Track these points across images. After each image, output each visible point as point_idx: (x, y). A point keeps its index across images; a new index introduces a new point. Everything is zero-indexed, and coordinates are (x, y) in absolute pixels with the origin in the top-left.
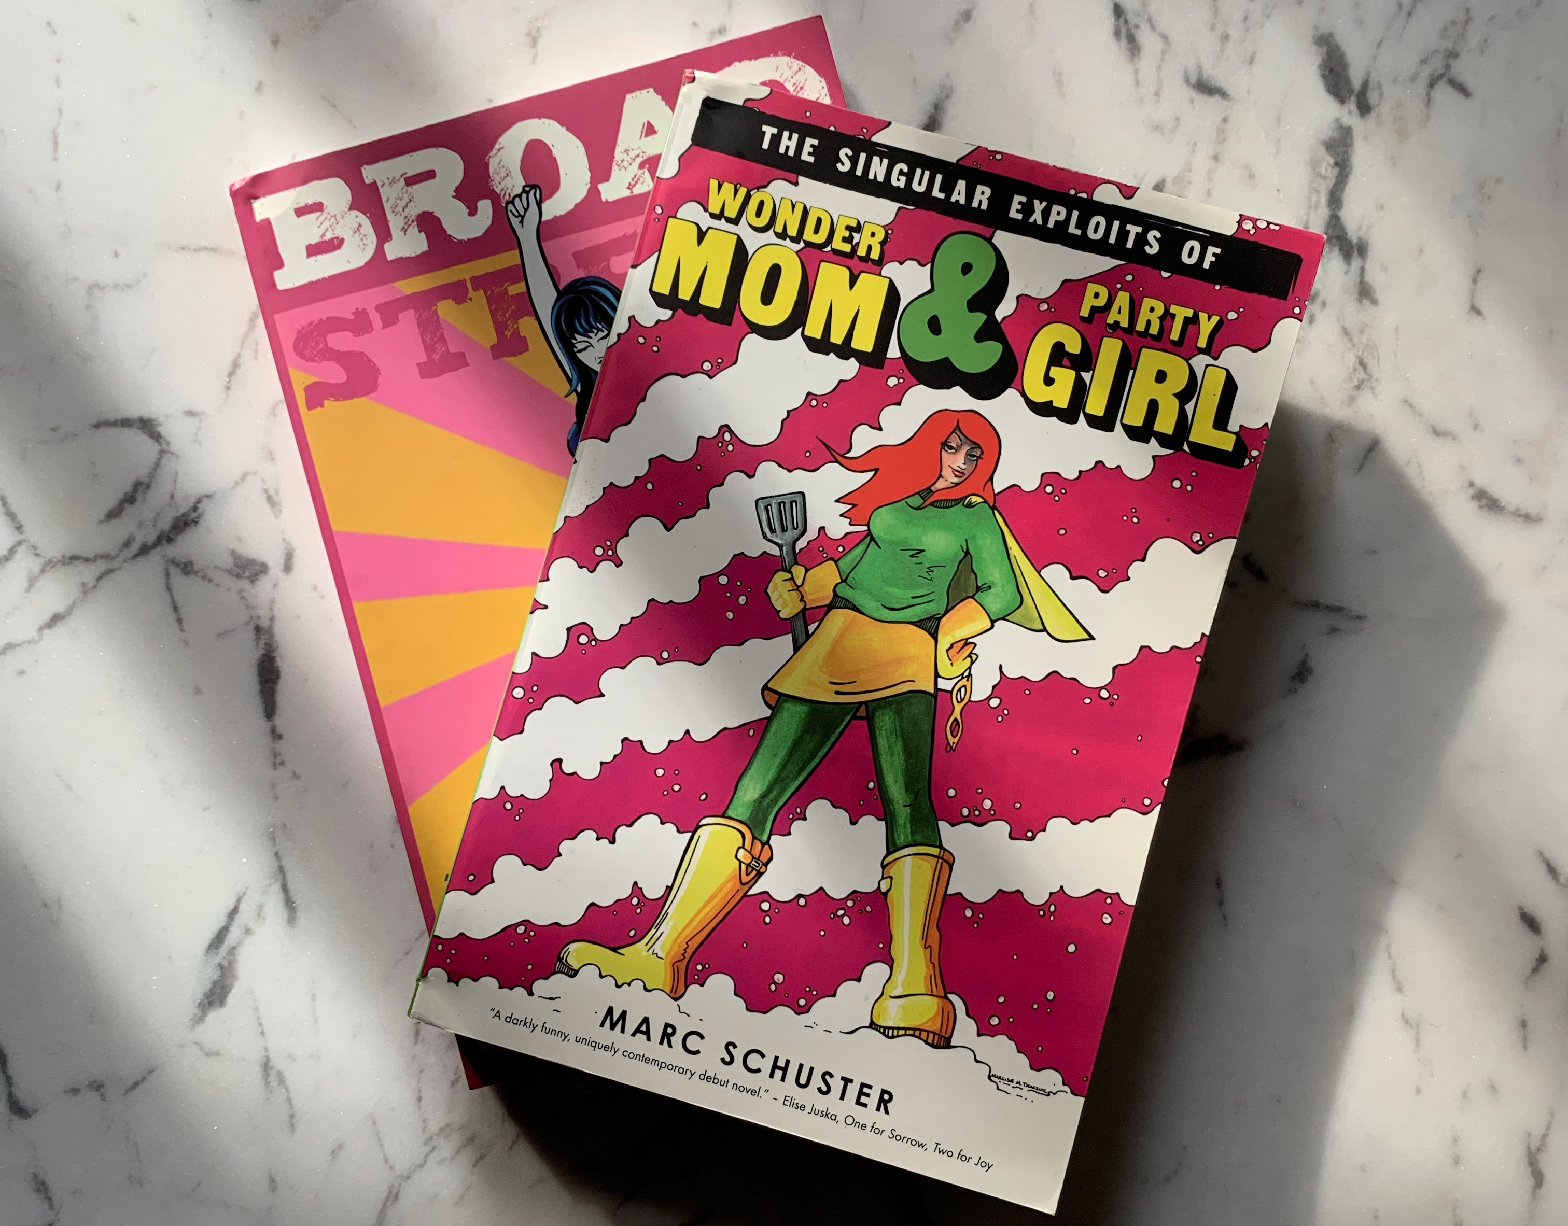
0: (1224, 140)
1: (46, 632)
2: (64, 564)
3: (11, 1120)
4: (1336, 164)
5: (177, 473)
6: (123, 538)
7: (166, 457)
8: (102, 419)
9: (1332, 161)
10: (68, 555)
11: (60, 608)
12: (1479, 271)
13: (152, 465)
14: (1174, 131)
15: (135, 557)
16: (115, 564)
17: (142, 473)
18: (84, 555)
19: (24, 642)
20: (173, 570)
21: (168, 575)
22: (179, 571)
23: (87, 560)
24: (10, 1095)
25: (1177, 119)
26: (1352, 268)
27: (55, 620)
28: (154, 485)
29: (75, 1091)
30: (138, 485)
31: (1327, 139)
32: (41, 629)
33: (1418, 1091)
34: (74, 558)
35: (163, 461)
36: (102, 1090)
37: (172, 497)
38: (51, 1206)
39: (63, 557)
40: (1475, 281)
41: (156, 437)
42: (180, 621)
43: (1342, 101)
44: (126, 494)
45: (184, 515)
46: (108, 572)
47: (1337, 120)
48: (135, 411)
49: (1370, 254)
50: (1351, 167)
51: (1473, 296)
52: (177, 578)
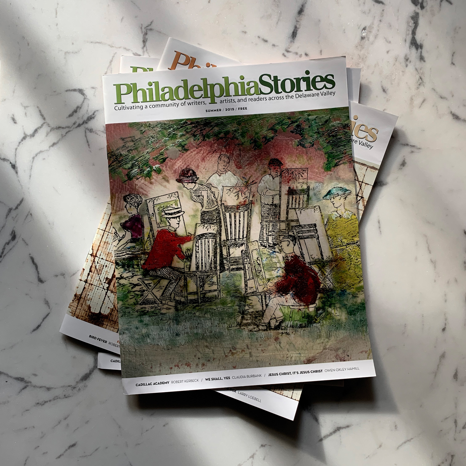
0: (383, 16)
1: (51, 148)
2: (56, 129)
3: (38, 284)
4: (414, 23)
5: (89, 104)
6: (73, 122)
7: (86, 100)
8: (68, 89)
9: (413, 22)
10: (58, 127)
11: (56, 141)
12: (454, 53)
13: (82, 102)
14: (369, 13)
15: (77, 127)
16: (71, 129)
17: (79, 104)
18: (62, 127)
19: (45, 151)
20: (87, 131)
21: (86, 132)
22: (89, 131)
23: (63, 128)
24: (38, 277)
25: (370, 10)
26: (418, 52)
27: (54, 144)
28: (82, 108)
29: (57, 276)
30: (78, 107)
31: (412, 16)
32: (50, 147)
33: (435, 281)
34: (59, 127)
35: (85, 101)
36: (64, 276)
37: (87, 111)
38: (49, 308)
39: (56, 127)
40: (453, 56)
41: (83, 94)
42: (89, 145)
43: (416, 5)
44: (74, 110)
45: (90, 116)
46: (69, 131)
47: (415, 11)
48: (78, 87)
49: (423, 48)
50: (418, 24)
51: (452, 60)
52: (88, 134)
